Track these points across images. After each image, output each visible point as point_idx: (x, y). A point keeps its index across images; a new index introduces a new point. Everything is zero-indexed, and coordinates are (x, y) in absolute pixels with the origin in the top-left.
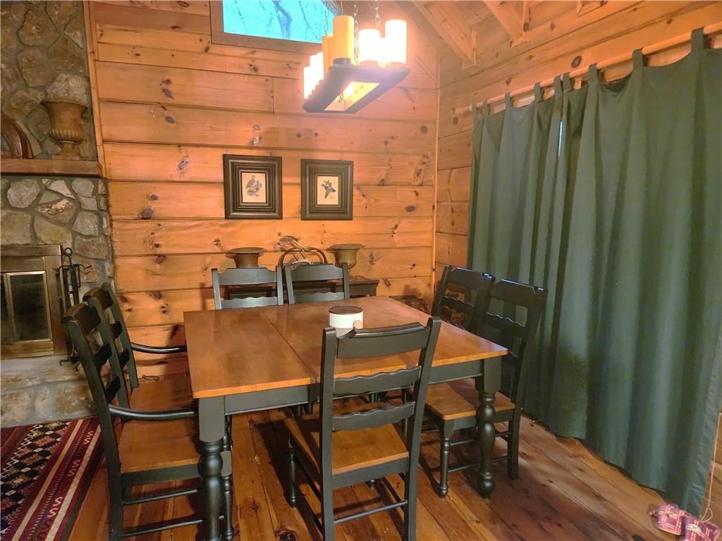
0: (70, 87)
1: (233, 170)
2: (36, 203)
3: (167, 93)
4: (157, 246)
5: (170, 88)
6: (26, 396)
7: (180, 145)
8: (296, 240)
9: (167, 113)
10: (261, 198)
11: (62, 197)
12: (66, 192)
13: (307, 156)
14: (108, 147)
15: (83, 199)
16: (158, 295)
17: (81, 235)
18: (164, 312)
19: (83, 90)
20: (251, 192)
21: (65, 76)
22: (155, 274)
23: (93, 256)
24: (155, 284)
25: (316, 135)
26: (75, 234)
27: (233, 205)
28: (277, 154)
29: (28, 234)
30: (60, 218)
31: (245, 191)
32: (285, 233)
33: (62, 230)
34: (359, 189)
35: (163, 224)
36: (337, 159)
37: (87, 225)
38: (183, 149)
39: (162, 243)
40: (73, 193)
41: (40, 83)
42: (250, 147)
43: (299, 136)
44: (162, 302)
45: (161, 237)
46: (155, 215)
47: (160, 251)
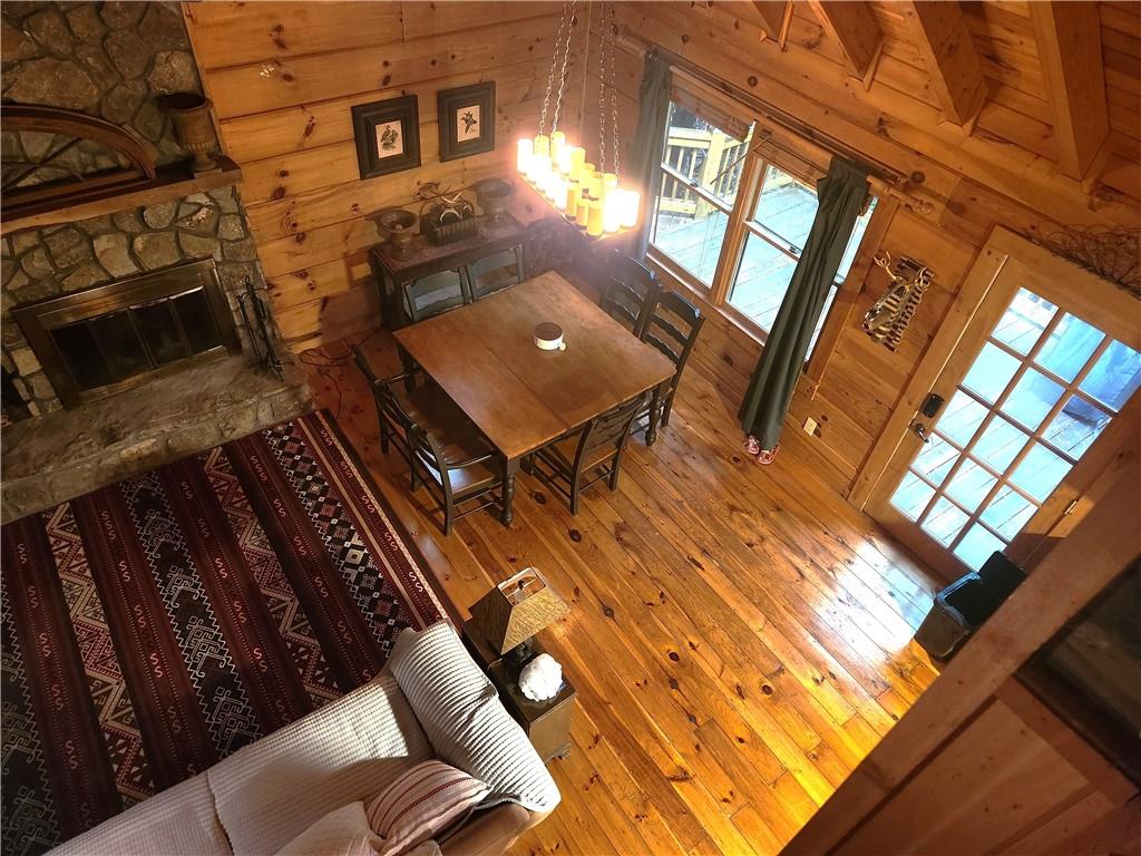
0: (174, 72)
1: (364, 123)
2: (176, 219)
3: (280, 44)
4: (295, 225)
5: (282, 36)
6: (250, 412)
7: (302, 107)
8: (437, 185)
9: (284, 70)
10: (398, 149)
11: (201, 206)
12: (204, 200)
13: (443, 85)
14: (226, 128)
15: (221, 203)
16: (303, 275)
17: (228, 241)
18: (312, 289)
19: (188, 69)
20: (386, 146)
21: (163, 55)
22: (297, 254)
23: (244, 259)
24: (299, 263)
25: (453, 57)
26: (222, 241)
27: (370, 165)
28: (411, 91)
29: (176, 252)
30: (203, 228)
31: (380, 144)
32: (424, 181)
33: (209, 241)
34: (500, 111)
35: (298, 200)
36: (477, 81)
37: (232, 229)
38: (308, 109)
39: (299, 221)
40: (212, 199)
41: (138, 72)
42: (381, 90)
43: (433, 63)
44: (309, 280)
45: (298, 215)
46: (288, 192)
47: (299, 229)
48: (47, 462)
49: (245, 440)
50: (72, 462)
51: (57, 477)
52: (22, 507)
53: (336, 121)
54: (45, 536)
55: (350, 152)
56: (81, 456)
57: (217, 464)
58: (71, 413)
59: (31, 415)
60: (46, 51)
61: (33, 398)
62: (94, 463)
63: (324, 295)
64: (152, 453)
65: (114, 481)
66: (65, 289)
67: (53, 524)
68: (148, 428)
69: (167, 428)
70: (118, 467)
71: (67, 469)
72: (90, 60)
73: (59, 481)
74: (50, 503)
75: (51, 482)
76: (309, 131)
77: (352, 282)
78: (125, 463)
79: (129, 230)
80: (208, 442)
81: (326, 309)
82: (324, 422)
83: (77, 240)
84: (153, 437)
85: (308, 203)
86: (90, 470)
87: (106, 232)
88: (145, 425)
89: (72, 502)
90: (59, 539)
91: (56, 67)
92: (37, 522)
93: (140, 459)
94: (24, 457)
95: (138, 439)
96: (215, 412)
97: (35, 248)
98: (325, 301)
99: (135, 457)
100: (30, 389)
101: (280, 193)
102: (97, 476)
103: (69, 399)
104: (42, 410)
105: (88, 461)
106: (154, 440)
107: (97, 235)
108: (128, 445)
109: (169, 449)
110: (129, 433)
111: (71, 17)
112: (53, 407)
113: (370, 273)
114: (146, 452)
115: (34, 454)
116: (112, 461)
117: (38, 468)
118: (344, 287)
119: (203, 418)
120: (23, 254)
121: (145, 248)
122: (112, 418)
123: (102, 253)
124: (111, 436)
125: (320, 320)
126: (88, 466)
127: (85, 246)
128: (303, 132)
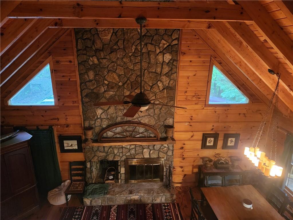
0: (170, 122)
1: (205, 137)
2: (160, 148)
3: (191, 119)
4: (183, 156)
5: (192, 118)
6: (160, 197)
7: (192, 131)
8: (220, 154)
9: (190, 124)
10: (212, 144)
11: (166, 147)
12: (166, 146)
13: (226, 132)
14: (175, 133)
15: (170, 147)
16: (182, 167)
17: (168, 155)
18: (183, 171)
19: (172, 121)
20: (209, 143)
21: (169, 118)
22: (182, 162)
23: (170, 160)
24: (181, 164)
25: (230, 127)
26: (167, 155)
27: (204, 146)
28: (218, 132)
29: (157, 155)
30: (164, 152)
31: (208, 142)
32: (217, 153)
33: (165, 154)
34: (240, 141)
35: (185, 150)
36: (235, 133)
37: (170, 153)
38: (193, 132)
39: (184, 155)
40: (168, 146)
41: (163, 120)
42: (210, 131)
43: (225, 127)
44: (183, 169)
45: (184, 153)
46: (184, 148)
47: (184, 157)
48: (118, 194)
49: (157, 204)
50: (122, 196)
51: (118, 198)
52: (109, 203)
53: (199, 136)
54: (110, 211)
55: (200, 142)
56: (124, 195)
57: (149, 208)
58: (126, 184)
59: (119, 182)
60: (149, 115)
61: (121, 179)
62: (126, 197)
63: (185, 174)
64: (137, 200)
65: (127, 204)
66: (135, 158)
67: (112, 209)
68: (138, 193)
69: (142, 195)
70: (130, 200)
71: (120, 197)
72: (156, 117)
73: (118, 199)
74: (114, 204)
75: (116, 199)
76: (192, 137)
77: (193, 173)
78: (131, 200)
79: (151, 149)
80: (149, 201)
81: (185, 177)
82: (177, 207)
83: (141, 149)
84: (139, 196)
85: (188, 151)
86: (124, 199)
87: (147, 148)
88: (138, 192)
89: (118, 205)
90: (113, 213)
91: (149, 118)
92: (110, 207)
93: (134, 200)
94: (114, 191)
95: (136, 195)
96: (153, 194)
97: (133, 148)
98: (185, 175)
99: (133, 199)
100: (121, 176)
101: (182, 148)
102: (125, 201)
103: (127, 181)
104: (121, 182)
105: (125, 197)
106: (138, 197)
107: (145, 148)
108: (133, 196)
109: (141, 200)
110: (135, 193)
111: (155, 110)
112: (123, 182)
113: (198, 171)
114: (136, 199)
115: (116, 191)
116: (129, 198)
117: (116, 194)
118: (191, 173)
119: (150, 195)
120: (131, 149)
121: (152, 153)
122: (133, 188)
123: (144, 152)
124: (131, 192)
125: (182, 180)
126: (124, 198)
127: (142, 150)
128: (191, 136)
